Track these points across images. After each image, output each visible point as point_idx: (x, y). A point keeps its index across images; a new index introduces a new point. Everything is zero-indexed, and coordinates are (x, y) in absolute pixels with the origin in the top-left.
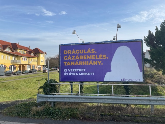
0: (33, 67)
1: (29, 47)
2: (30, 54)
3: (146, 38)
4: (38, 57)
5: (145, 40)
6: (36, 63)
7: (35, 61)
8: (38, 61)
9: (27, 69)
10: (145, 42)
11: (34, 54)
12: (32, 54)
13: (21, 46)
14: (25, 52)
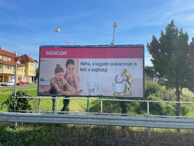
0: (19, 78)
1: (16, 53)
2: (16, 61)
3: (150, 44)
4: (27, 66)
5: (148, 46)
6: (23, 74)
7: (22, 71)
8: (26, 71)
9: (11, 80)
10: (148, 49)
11: (21, 62)
12: (18, 62)
13: (5, 51)
14: (10, 59)
